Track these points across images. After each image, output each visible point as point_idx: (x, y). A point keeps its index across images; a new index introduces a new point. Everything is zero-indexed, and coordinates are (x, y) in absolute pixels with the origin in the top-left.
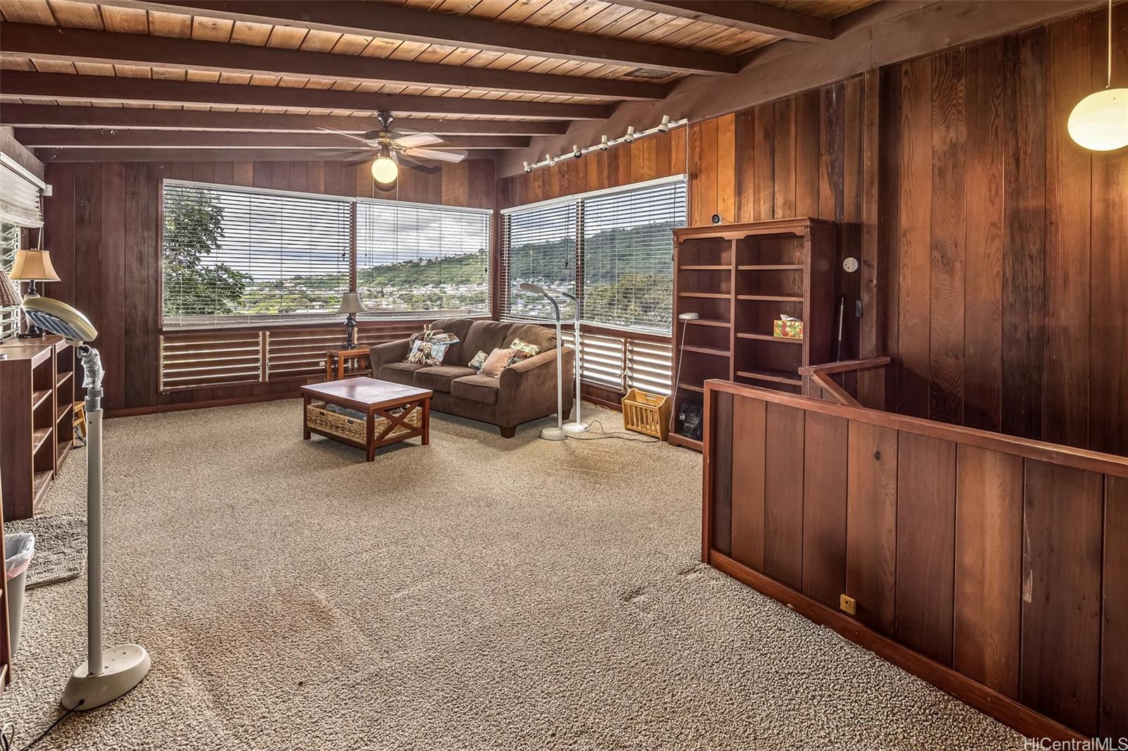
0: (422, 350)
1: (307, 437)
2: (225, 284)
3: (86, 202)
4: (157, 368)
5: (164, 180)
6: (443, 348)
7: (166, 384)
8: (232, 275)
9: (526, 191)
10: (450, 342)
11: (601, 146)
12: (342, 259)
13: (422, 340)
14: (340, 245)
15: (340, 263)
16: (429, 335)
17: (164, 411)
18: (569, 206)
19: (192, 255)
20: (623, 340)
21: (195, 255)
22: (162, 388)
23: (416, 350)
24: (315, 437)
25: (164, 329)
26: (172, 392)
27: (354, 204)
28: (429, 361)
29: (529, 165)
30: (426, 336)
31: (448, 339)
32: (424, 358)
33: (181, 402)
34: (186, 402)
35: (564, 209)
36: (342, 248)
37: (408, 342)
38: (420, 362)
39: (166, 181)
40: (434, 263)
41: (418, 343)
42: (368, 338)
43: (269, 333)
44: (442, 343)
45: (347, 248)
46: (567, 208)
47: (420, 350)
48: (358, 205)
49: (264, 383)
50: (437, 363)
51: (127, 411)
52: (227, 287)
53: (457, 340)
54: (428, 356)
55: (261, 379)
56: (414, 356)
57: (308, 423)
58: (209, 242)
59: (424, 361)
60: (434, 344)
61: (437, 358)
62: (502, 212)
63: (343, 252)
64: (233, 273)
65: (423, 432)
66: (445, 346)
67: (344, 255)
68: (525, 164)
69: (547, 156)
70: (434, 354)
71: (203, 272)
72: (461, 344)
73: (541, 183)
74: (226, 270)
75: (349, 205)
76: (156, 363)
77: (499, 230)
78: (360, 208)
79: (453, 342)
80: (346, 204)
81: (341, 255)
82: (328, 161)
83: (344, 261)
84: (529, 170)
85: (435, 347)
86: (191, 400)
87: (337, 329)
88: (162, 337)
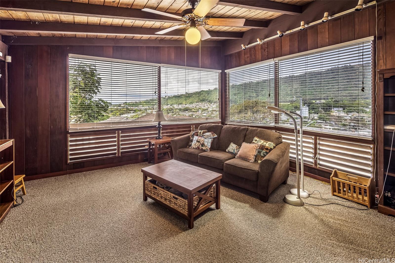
0: (199, 142)
1: (145, 199)
2: (102, 106)
3: (30, 66)
4: (66, 151)
5: (69, 54)
6: (210, 141)
7: (71, 159)
8: (104, 103)
9: (239, 60)
10: (213, 137)
11: (300, 28)
12: (155, 94)
13: (197, 135)
14: (154, 87)
15: (154, 96)
16: (200, 133)
17: (70, 173)
18: (270, 65)
19: (90, 95)
20: (313, 137)
21: (91, 95)
22: (69, 161)
23: (196, 142)
24: (149, 200)
25: (70, 131)
26: (74, 164)
27: (160, 67)
28: (204, 148)
29: (244, 46)
30: (199, 133)
31: (212, 135)
32: (201, 146)
33: (78, 168)
34: (81, 168)
35: (267, 66)
36: (155, 89)
37: (189, 136)
38: (198, 148)
39: (70, 55)
40: (170, 98)
41: (196, 138)
42: (167, 133)
43: (121, 132)
44: (209, 138)
45: (157, 89)
46: (269, 66)
47: (198, 141)
48: (161, 68)
49: (118, 157)
50: (208, 149)
51: (51, 174)
52: (103, 107)
53: (216, 136)
54: (203, 145)
55: (117, 155)
56: (194, 144)
57: (146, 191)
58: (96, 91)
59: (201, 148)
60: (205, 139)
61: (208, 146)
62: (226, 71)
63: (155, 91)
64: (105, 102)
65: (217, 200)
66: (211, 140)
67: (155, 92)
68: (242, 45)
69: (258, 40)
70: (206, 144)
71: (94, 102)
72: (218, 138)
73: (249, 55)
74: (102, 101)
75: (157, 68)
76: (66, 149)
77: (224, 80)
78: (163, 69)
79: (214, 137)
80: (156, 67)
81: (154, 93)
82: (147, 46)
83: (155, 95)
84: (245, 48)
85: (206, 140)
86: (84, 167)
87: (153, 129)
88: (69, 135)
